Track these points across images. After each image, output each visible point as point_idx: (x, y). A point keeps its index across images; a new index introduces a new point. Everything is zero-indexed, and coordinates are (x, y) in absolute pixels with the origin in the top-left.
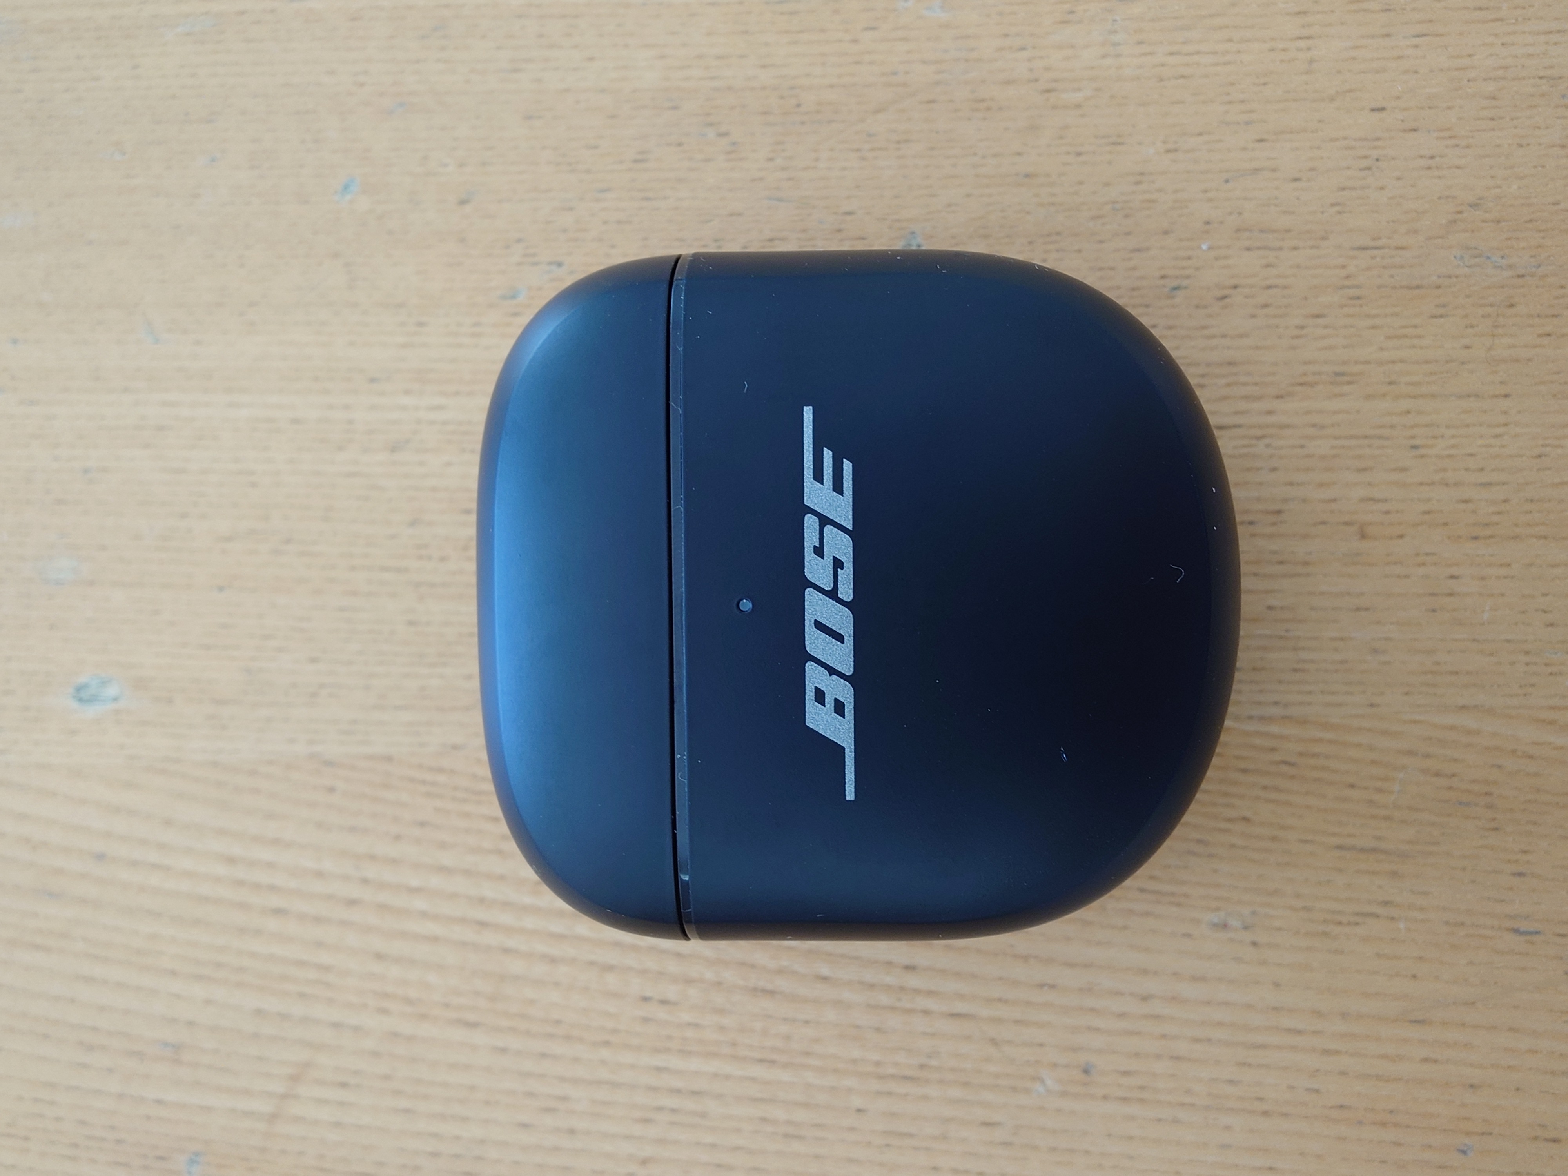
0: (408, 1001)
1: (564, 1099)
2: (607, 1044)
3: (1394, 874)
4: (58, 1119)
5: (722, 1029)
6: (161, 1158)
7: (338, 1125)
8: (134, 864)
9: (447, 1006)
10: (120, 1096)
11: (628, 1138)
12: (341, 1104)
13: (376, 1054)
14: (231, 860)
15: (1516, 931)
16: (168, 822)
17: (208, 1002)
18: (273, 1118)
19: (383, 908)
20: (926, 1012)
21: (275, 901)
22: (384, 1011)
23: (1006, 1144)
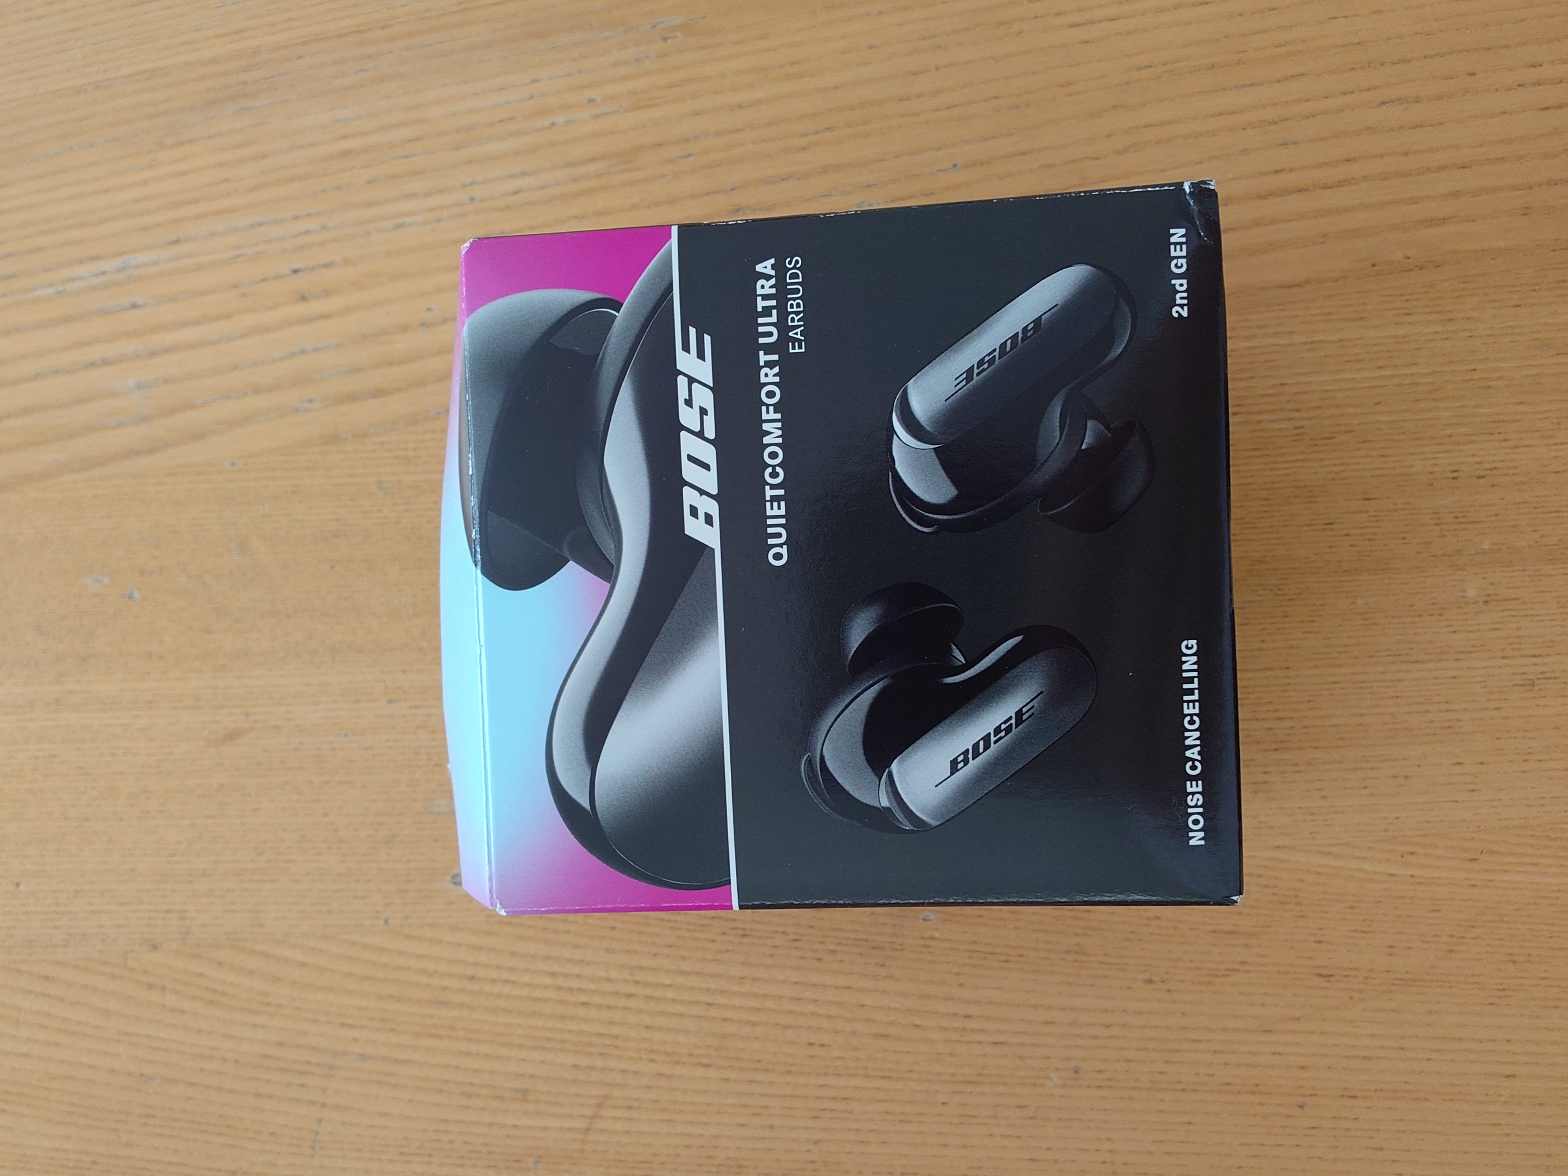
0: (667, 1054)
1: (766, 1107)
2: (789, 1072)
3: (1246, 946)
4: (451, 1142)
5: (858, 1059)
6: (516, 1161)
7: (627, 1132)
8: (493, 981)
9: (691, 1055)
10: (490, 1125)
11: (805, 1128)
12: (629, 1119)
13: (649, 1087)
14: (554, 975)
15: (1320, 975)
16: (513, 954)
17: (543, 1062)
18: (587, 1130)
19: (648, 998)
20: (979, 1043)
21: (583, 998)
22: (652, 1061)
23: (1032, 1118)
